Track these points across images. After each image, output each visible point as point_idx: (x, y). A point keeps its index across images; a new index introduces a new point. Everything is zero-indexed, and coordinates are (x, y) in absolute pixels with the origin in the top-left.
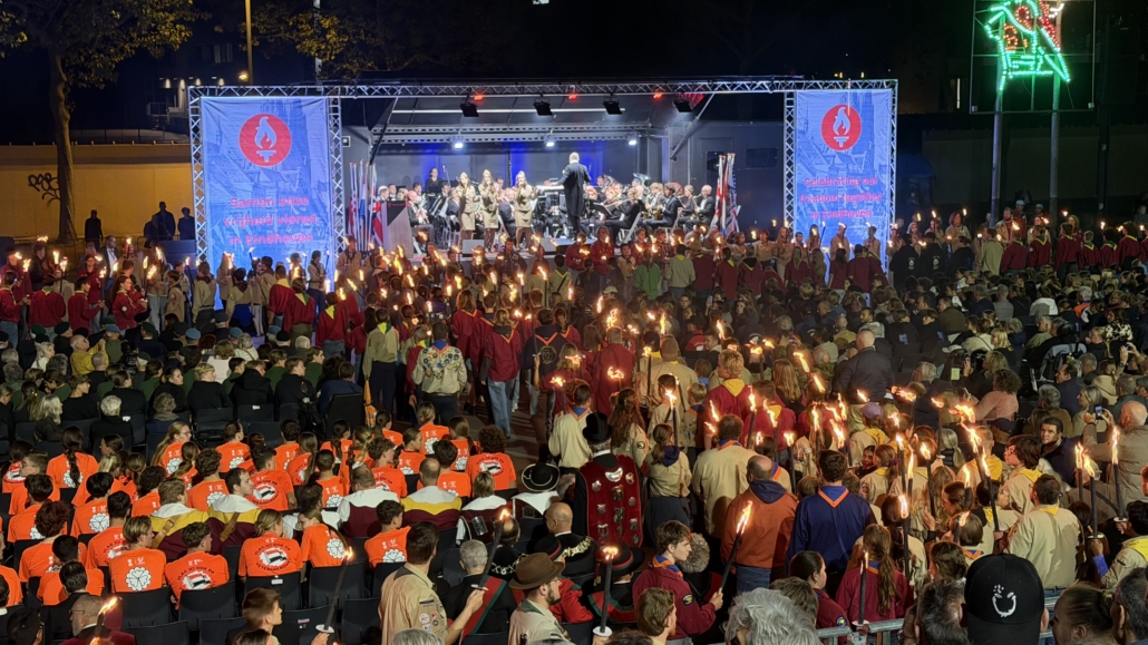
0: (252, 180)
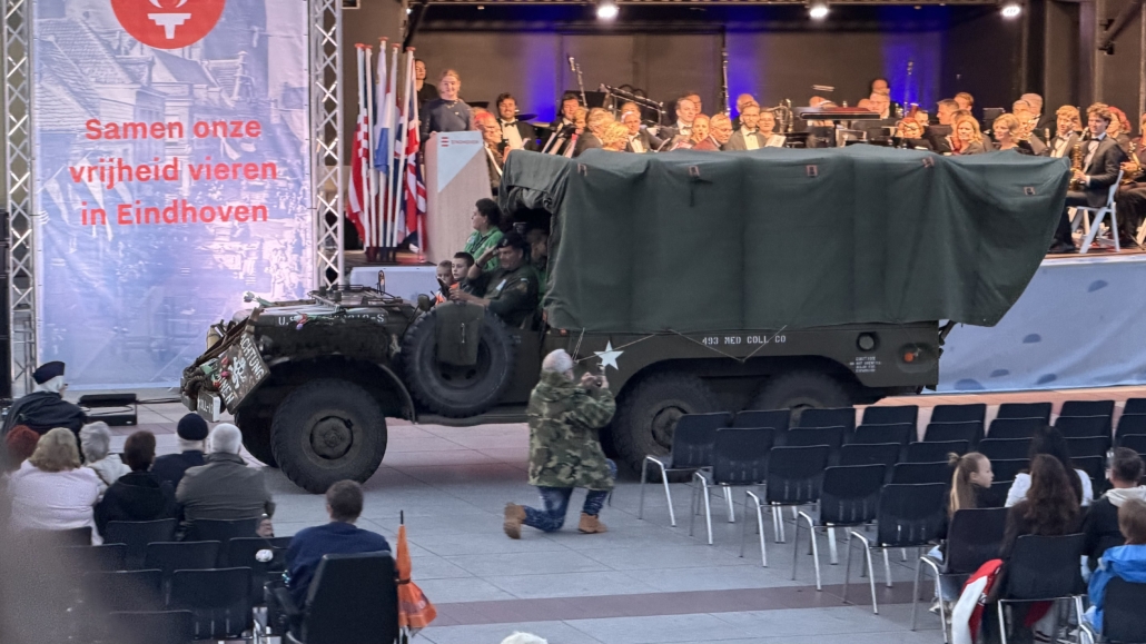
0: (135, 79)
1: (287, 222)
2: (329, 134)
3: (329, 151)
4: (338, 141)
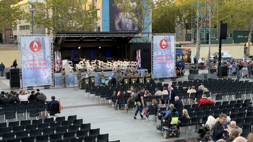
0: (32, 55)
1: (48, 69)
2: (52, 60)
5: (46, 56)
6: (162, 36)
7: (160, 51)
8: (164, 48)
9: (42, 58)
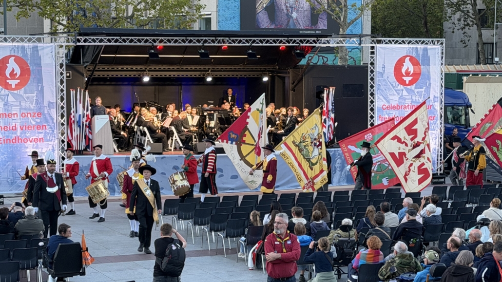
0: (3, 100)
1: (50, 143)
2: (62, 116)
3: (62, 121)
4: (65, 118)
5: (46, 104)
6: (403, 46)
7: (396, 90)
8: (407, 82)
9: (33, 108)
